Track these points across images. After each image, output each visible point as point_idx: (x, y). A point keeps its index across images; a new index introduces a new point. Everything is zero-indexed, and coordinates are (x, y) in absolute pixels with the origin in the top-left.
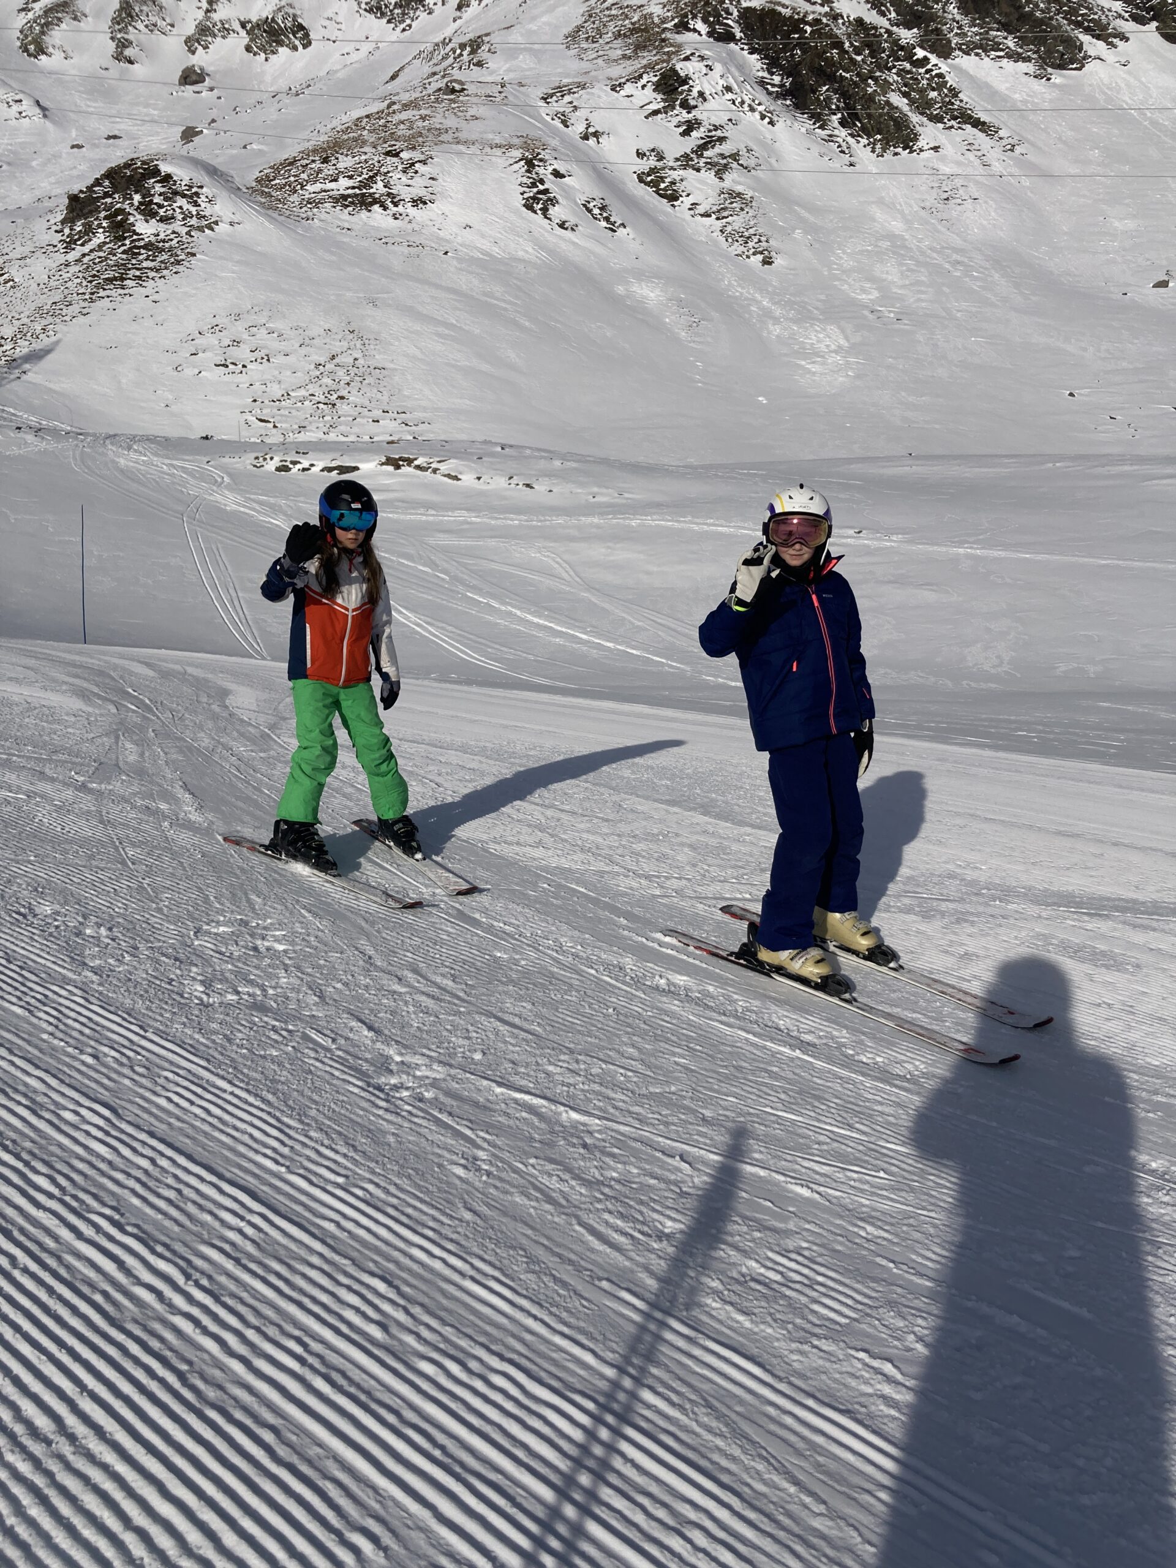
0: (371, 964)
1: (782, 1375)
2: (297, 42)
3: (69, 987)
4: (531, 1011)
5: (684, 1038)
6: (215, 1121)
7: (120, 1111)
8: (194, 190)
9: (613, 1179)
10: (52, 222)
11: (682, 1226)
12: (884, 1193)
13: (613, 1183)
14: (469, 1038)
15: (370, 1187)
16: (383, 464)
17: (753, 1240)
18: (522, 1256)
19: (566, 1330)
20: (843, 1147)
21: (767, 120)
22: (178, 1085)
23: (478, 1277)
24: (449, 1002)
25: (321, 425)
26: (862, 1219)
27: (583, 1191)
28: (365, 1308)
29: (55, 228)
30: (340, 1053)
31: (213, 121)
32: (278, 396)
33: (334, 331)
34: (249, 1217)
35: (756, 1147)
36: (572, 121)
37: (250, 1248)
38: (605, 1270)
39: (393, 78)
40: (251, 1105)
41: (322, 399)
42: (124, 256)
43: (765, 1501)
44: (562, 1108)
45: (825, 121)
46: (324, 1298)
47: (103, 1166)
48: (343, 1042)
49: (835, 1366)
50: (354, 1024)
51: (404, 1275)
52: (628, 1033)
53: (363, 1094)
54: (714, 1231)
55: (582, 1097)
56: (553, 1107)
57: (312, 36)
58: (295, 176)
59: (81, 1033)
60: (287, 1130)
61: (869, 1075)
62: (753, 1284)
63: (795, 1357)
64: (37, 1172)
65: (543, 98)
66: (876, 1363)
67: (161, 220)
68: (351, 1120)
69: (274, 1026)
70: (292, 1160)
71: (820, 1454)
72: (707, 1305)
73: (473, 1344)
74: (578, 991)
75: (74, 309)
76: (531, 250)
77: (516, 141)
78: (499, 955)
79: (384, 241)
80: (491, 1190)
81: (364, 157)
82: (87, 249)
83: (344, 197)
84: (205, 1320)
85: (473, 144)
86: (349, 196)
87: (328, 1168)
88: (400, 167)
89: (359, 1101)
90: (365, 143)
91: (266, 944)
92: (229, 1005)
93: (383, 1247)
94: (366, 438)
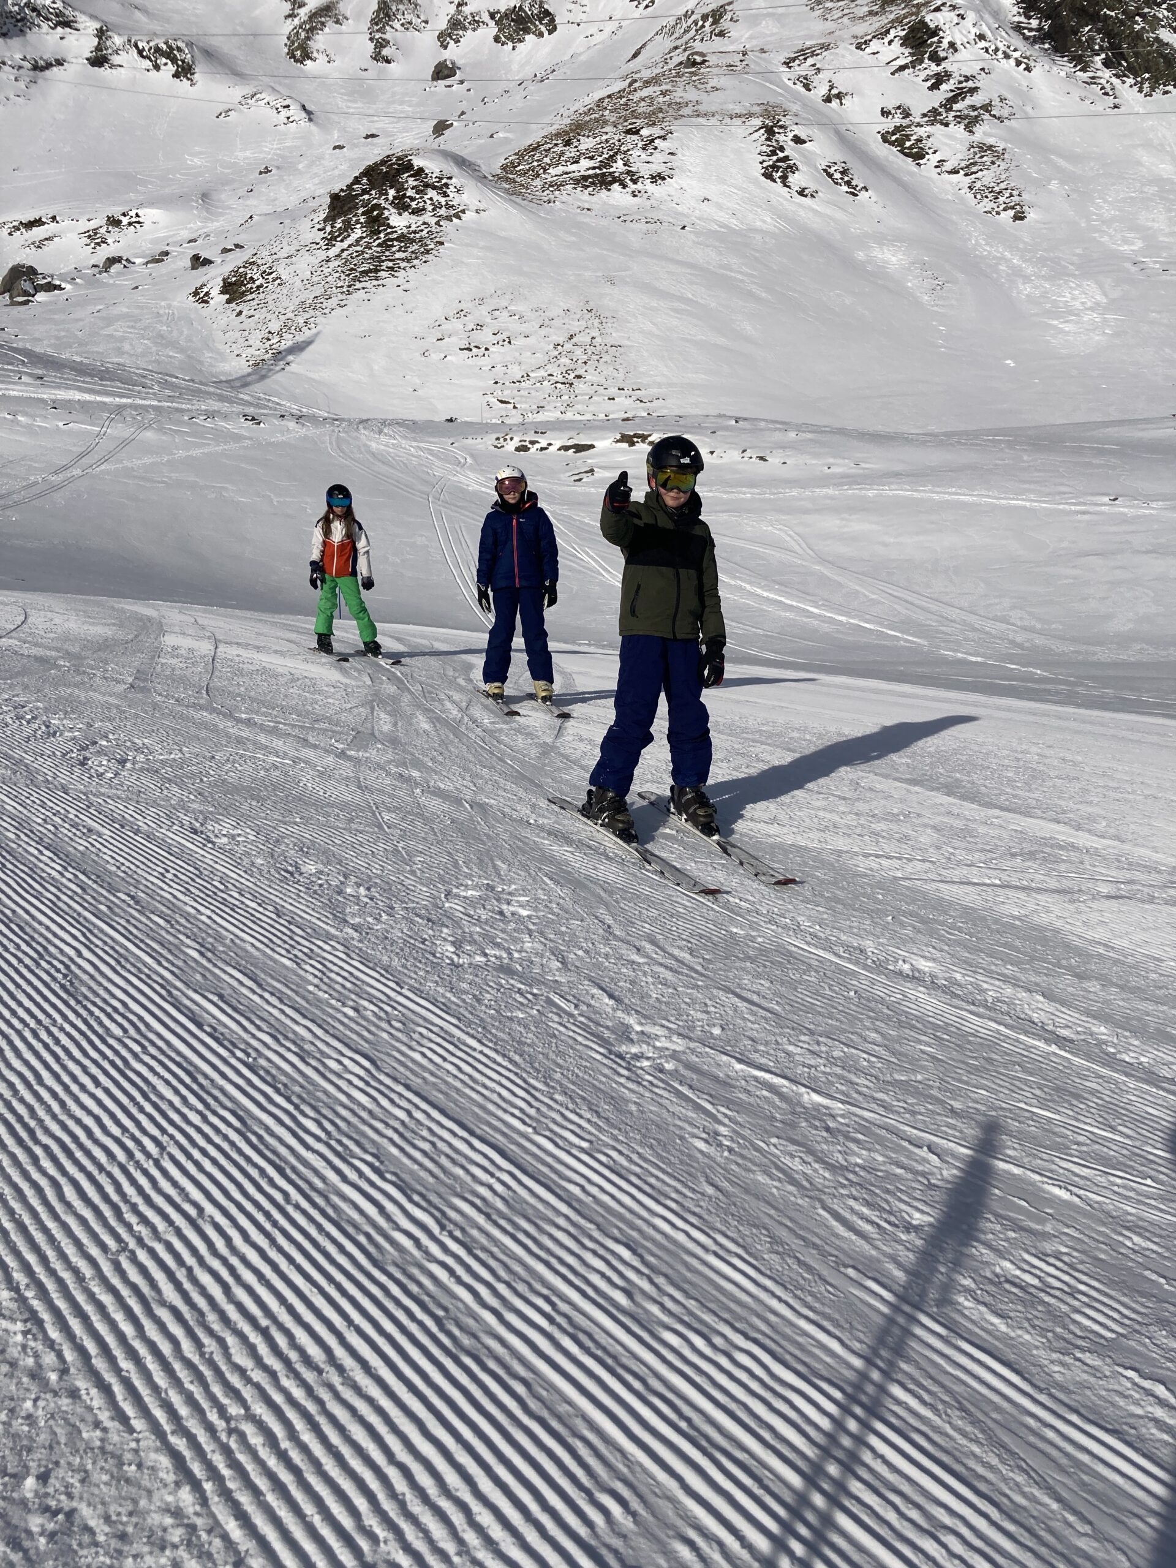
0: (610, 933)
1: (1043, 1386)
2: (544, 29)
3: (332, 943)
4: (769, 989)
5: (928, 1025)
6: (466, 1079)
7: (379, 1063)
8: (443, 181)
9: (857, 1165)
10: (316, 221)
11: (931, 1219)
12: (1152, 1202)
13: (857, 1169)
14: (707, 1013)
15: (614, 1154)
16: (618, 441)
17: (1007, 1240)
18: (765, 1236)
19: (811, 1315)
20: (1105, 1150)
21: (1023, 66)
22: (431, 1041)
23: (721, 1253)
24: (687, 975)
25: (559, 405)
26: (1128, 1228)
27: (827, 1175)
28: (610, 1273)
29: (318, 226)
30: (581, 1018)
31: (463, 113)
32: (518, 377)
33: (572, 311)
34: (498, 1174)
35: (1009, 1143)
36: (814, 84)
37: (500, 1205)
38: (851, 1258)
39: (635, 55)
40: (499, 1065)
41: (560, 378)
42: (379, 249)
43: (1026, 1515)
44: (803, 1090)
45: (1086, 62)
46: (570, 1260)
47: (364, 1115)
48: (584, 1008)
49: (1101, 1383)
50: (595, 991)
51: (648, 1245)
52: (870, 1017)
53: (605, 1061)
54: (965, 1227)
55: (823, 1079)
56: (794, 1088)
57: (558, 21)
58: (538, 161)
59: (343, 986)
60: (533, 1092)
61: (1133, 1076)
62: (1007, 1286)
63: (1056, 1369)
64: (306, 1116)
65: (785, 63)
66: (1147, 1384)
67: (413, 213)
68: (594, 1086)
69: (519, 989)
70: (538, 1121)
71: (1086, 1474)
72: (959, 1304)
73: (717, 1320)
74: (817, 971)
75: (333, 302)
76: (769, 220)
77: (757, 109)
78: (735, 930)
79: (623, 218)
80: (734, 1167)
81: (604, 137)
82: (345, 244)
83: (585, 178)
84: (460, 1271)
85: (713, 115)
86: (590, 176)
87: (573, 1132)
88: (640, 144)
89: (601, 1068)
90: (606, 122)
91: (512, 909)
92: (477, 966)
93: (628, 1215)
94: (602, 416)
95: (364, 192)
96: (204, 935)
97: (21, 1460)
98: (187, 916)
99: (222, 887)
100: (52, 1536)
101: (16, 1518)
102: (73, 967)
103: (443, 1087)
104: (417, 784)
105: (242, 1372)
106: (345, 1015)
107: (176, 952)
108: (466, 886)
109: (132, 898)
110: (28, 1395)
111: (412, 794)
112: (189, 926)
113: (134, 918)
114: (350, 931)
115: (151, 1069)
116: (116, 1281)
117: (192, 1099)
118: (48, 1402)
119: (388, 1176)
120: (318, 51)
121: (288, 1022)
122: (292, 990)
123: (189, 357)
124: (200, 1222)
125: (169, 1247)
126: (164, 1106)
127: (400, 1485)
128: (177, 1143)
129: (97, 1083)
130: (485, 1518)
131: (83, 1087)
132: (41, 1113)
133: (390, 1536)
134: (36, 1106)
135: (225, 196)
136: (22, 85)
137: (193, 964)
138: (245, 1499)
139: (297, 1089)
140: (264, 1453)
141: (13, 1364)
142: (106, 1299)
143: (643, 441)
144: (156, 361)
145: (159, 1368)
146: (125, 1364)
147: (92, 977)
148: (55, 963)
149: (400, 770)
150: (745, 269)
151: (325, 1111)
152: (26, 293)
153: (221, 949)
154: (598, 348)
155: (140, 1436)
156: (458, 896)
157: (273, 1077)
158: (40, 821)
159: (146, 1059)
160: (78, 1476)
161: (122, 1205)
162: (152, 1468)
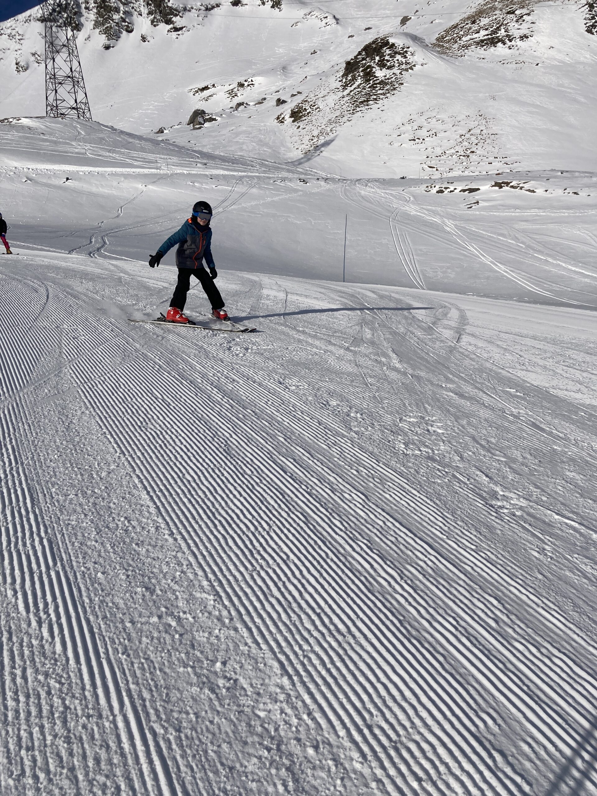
3: (345, 439)
6: (412, 509)
7: (369, 497)
8: (405, 50)
10: (338, 76)
14: (539, 489)
15: (488, 553)
16: (493, 186)
18: (570, 602)
22: (394, 489)
25: (461, 167)
28: (486, 610)
29: (339, 79)
30: (472, 486)
31: (417, 11)
32: (440, 153)
33: (471, 116)
34: (429, 556)
37: (430, 571)
40: (428, 504)
41: (462, 153)
42: (369, 89)
46: (466, 601)
47: (362, 521)
48: (473, 481)
50: (478, 473)
51: (506, 599)
53: (484, 508)
56: (588, 531)
58: (457, 33)
59: (351, 460)
60: (446, 519)
64: (335, 519)
67: (388, 68)
68: (478, 519)
69: (438, 468)
70: (449, 533)
73: (543, 640)
75: (345, 119)
76: (588, 57)
79: (502, 62)
80: (553, 567)
81: (495, 17)
82: (352, 88)
83: (482, 41)
84: (410, 600)
86: (485, 40)
87: (467, 540)
88: (514, 20)
89: (481, 510)
90: (496, 9)
91: (433, 429)
92: (416, 456)
93: (496, 583)
94: (484, 173)
95: (363, 59)
96: (286, 431)
97: (214, 655)
98: (278, 422)
99: (294, 409)
100: (228, 689)
101: (212, 678)
102: (228, 442)
103: (400, 511)
104: (384, 365)
105: (309, 631)
106: (352, 473)
107: (274, 438)
108: (410, 416)
109: (254, 412)
110: (216, 627)
111: (382, 370)
112: (279, 427)
113: (255, 421)
114: (354, 434)
115: (264, 490)
116: (251, 583)
117: (283, 506)
118: (224, 632)
119: (375, 551)
121: (326, 474)
122: (327, 459)
123: (274, 151)
124: (288, 562)
125: (274, 571)
126: (270, 507)
127: (383, 692)
128: (277, 525)
129: (241, 495)
130: (424, 714)
131: (235, 496)
132: (217, 506)
133: (379, 714)
134: (215, 502)
135: (294, 68)
136: (200, 18)
137: (281, 444)
138: (312, 686)
139: (331, 506)
140: (320, 668)
141: (210, 613)
142: (248, 591)
143: (507, 186)
144: (259, 154)
145: (271, 623)
146: (257, 620)
147: (237, 447)
148: (220, 439)
149: (376, 357)
150: (573, 86)
151: (344, 517)
152: (200, 123)
153: (294, 438)
154: (485, 136)
155: (265, 652)
156: (406, 421)
157: (319, 499)
158: (211, 374)
159: (262, 486)
160: (239, 665)
161: (253, 550)
162: (271, 667)
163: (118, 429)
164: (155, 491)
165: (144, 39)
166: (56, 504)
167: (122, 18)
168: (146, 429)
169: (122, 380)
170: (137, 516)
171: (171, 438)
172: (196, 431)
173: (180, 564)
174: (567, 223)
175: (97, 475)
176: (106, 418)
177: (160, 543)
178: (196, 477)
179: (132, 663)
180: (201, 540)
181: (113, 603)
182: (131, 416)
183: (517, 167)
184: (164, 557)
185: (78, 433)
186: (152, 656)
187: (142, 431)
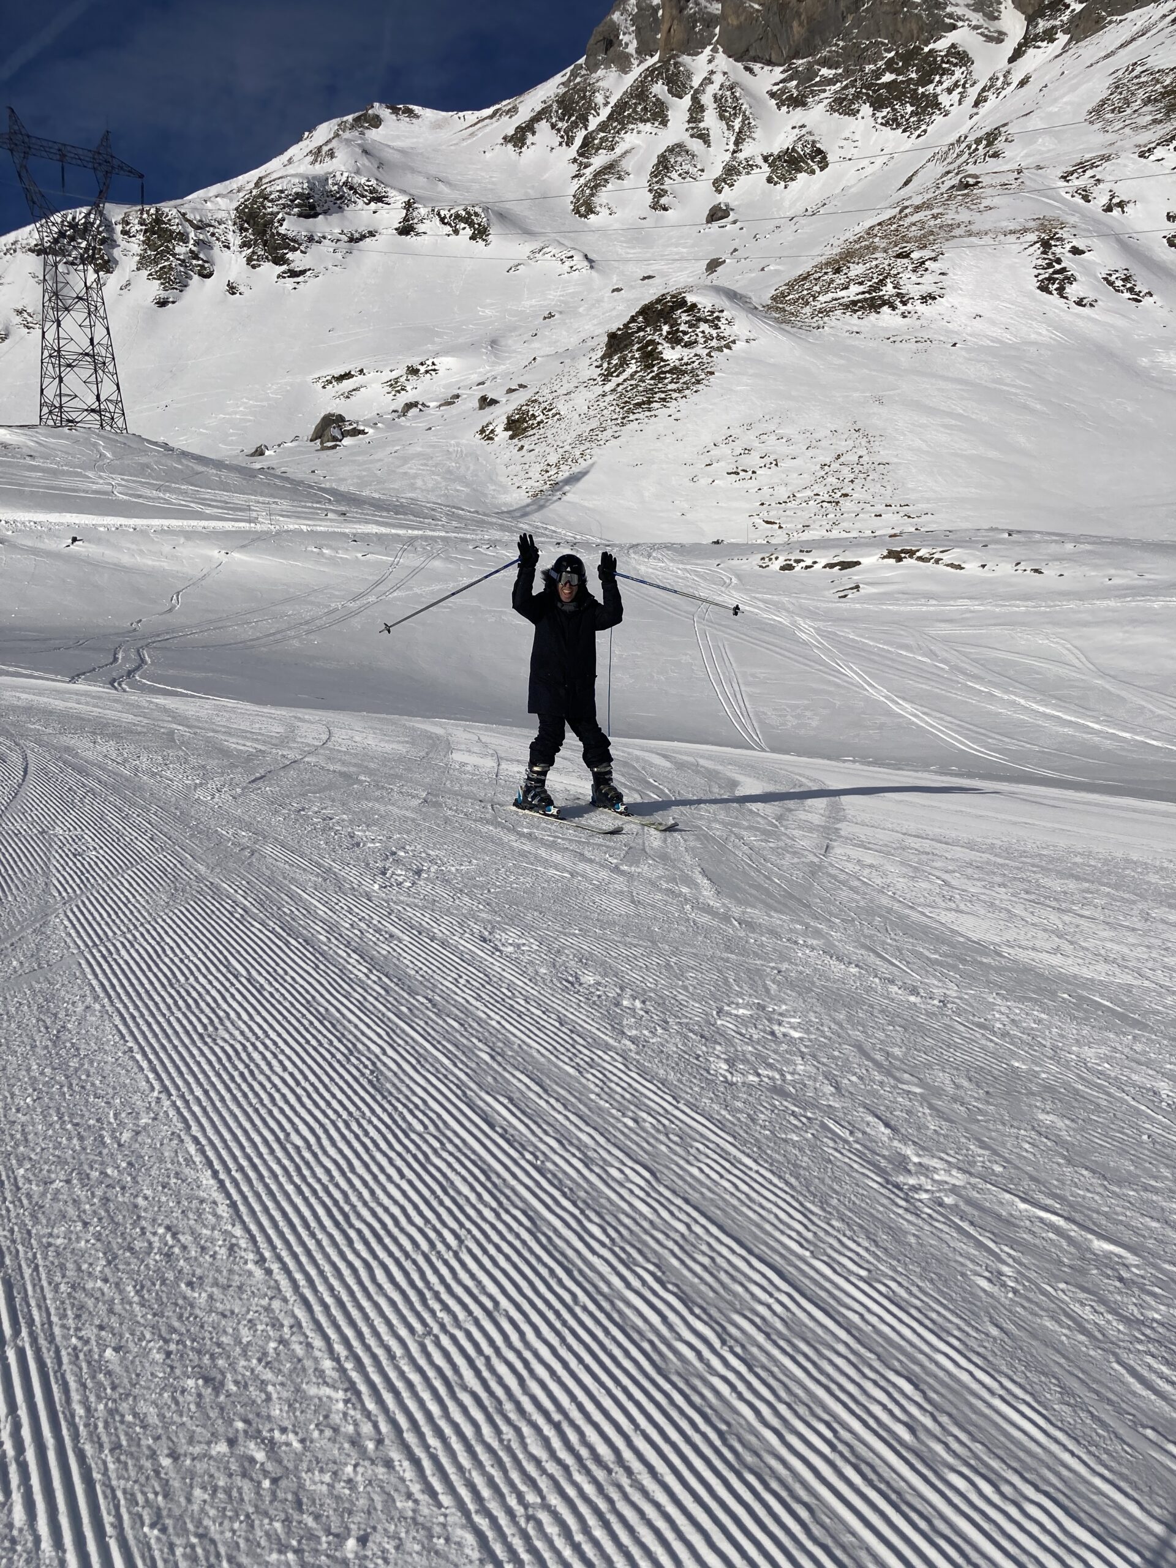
2: (815, 167)
3: (611, 1053)
6: (743, 1197)
7: (659, 1176)
8: (716, 315)
9: (1154, 1320)
10: (593, 358)
13: (1155, 1325)
15: (893, 1285)
16: (884, 557)
18: (1055, 1385)
19: (1107, 1474)
22: (709, 1158)
23: (1008, 1398)
25: (824, 523)
27: (1121, 1327)
28: (892, 1406)
29: (595, 364)
30: (858, 1146)
31: (735, 250)
32: (785, 498)
33: (840, 431)
34: (777, 1294)
36: (1093, 195)
37: (778, 1325)
38: (1151, 1419)
39: (906, 184)
40: (777, 1187)
41: (826, 498)
42: (652, 382)
44: (1091, 1236)
46: (853, 1389)
47: (645, 1224)
48: (860, 1135)
50: (870, 1118)
51: (931, 1381)
53: (883, 1190)
56: (1082, 1233)
57: (830, 158)
58: (808, 289)
59: (622, 1096)
60: (810, 1215)
64: (591, 1221)
65: (1062, 177)
67: (685, 346)
68: (872, 1215)
69: (793, 1112)
70: (816, 1246)
73: (1006, 1468)
75: (608, 433)
76: (1044, 332)
77: (1032, 224)
78: (1016, 1064)
79: (892, 340)
80: (1019, 1310)
81: (874, 263)
82: (620, 379)
83: (854, 303)
84: (741, 1387)
85: (986, 234)
86: (859, 301)
87: (851, 1259)
88: (910, 268)
89: (878, 1196)
90: (876, 249)
91: (783, 1029)
92: (750, 1086)
93: (909, 1348)
94: (868, 533)
95: (640, 329)
96: (494, 1039)
97: (343, 1521)
98: (480, 1022)
99: (509, 994)
102: (379, 1064)
103: (721, 1203)
104: (687, 900)
105: (538, 1462)
106: (626, 1125)
107: (470, 1055)
108: (737, 1004)
109: (430, 1001)
110: (348, 1460)
111: (682, 911)
112: (481, 1030)
113: (432, 1020)
114: (628, 1043)
115: (450, 1165)
116: (422, 1362)
117: (487, 1197)
118: (365, 1469)
119: (670, 1287)
120: (601, 205)
121: (573, 1128)
122: (575, 1097)
123: (475, 490)
124: (496, 1314)
125: (468, 1335)
126: (462, 1201)
128: (474, 1237)
129: (402, 1175)
131: (389, 1178)
132: (354, 1199)
134: (350, 1192)
135: (512, 342)
137: (485, 1067)
139: (582, 1194)
140: (559, 1543)
141: (336, 1430)
142: (415, 1378)
143: (911, 557)
144: (445, 495)
145: (463, 1449)
146: (433, 1441)
147: (395, 1074)
148: (364, 1059)
149: (670, 886)
150: (1018, 382)
151: (608, 1218)
152: (334, 439)
153: (510, 1053)
154: (866, 466)
155: (448, 1511)
156: (730, 1014)
157: (560, 1181)
158: (347, 926)
159: (445, 1155)
160: (393, 1543)
161: (426, 1291)
162: (459, 1544)
163: (158, 1040)
164: (228, 1171)
165: (232, 289)
166: (25, 1202)
167: (191, 251)
168: (214, 1040)
169: (168, 940)
170: (192, 1222)
171: (264, 1058)
172: (314, 1042)
173: (276, 1324)
174: (1023, 624)
175: (113, 1138)
176: (133, 1018)
177: (236, 1280)
178: (312, 1140)
179: (172, 1547)
180: (321, 1273)
181: (135, 1415)
182: (184, 1014)
183: (929, 524)
184: (244, 1309)
185: (78, 1049)
186: (214, 1529)
187: (206, 1043)
